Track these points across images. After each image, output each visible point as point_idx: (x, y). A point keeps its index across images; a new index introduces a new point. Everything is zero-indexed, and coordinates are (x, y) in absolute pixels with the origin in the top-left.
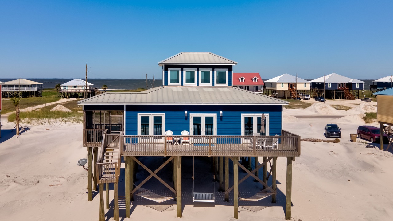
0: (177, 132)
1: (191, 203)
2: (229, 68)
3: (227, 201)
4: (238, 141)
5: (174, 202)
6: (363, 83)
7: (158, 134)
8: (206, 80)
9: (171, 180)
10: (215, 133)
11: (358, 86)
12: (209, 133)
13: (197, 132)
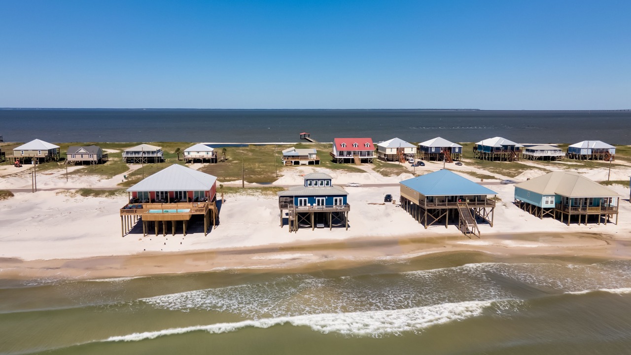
0: (312, 205)
1: (316, 227)
2: (330, 180)
3: (329, 227)
4: (333, 207)
5: (311, 227)
6: (461, 148)
7: (305, 205)
8: (322, 184)
9: (310, 221)
10: (325, 205)
11: (457, 150)
12: (323, 204)
13: (319, 204)
